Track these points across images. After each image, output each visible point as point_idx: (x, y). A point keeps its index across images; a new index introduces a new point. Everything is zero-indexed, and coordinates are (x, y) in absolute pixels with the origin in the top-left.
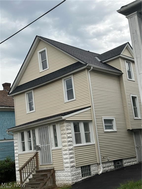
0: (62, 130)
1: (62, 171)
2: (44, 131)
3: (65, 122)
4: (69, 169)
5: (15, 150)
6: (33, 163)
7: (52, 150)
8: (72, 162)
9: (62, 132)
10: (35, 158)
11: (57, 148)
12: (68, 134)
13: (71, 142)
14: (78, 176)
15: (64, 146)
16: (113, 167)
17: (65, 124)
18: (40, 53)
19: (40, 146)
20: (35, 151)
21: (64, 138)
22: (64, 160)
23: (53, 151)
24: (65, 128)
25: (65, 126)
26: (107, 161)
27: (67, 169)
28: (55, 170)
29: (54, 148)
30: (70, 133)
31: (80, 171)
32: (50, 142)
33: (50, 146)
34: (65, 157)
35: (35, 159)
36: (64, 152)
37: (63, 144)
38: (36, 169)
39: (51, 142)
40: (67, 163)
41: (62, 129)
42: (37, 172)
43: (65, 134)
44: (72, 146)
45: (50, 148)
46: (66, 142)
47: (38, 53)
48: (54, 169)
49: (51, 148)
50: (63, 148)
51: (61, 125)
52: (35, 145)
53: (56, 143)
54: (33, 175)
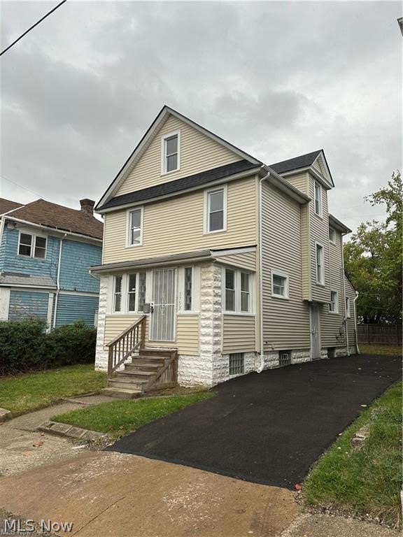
0: (204, 280)
1: (194, 358)
2: (166, 278)
3: (213, 264)
4: (210, 355)
5: (101, 307)
6: (136, 336)
7: (178, 316)
8: (216, 343)
9: (204, 283)
10: (140, 326)
11: (188, 312)
12: (215, 287)
13: (220, 304)
14: (223, 370)
15: (204, 311)
16: (277, 363)
17: (213, 269)
18: (165, 139)
19: (153, 306)
20: (142, 313)
21: (206, 294)
22: (202, 338)
23: (179, 318)
24: (211, 275)
25: (211, 272)
26: (271, 350)
27: (205, 354)
28: (179, 353)
29: (182, 311)
30: (219, 288)
31: (228, 362)
32: (175, 299)
33: (175, 307)
34: (204, 331)
35: (140, 329)
36: (203, 323)
37: (203, 306)
38: (139, 347)
39: (177, 300)
40: (207, 343)
41: (204, 277)
42: (141, 352)
43: (210, 287)
44: (221, 312)
45: (175, 310)
46: (211, 303)
47: (163, 140)
48: (177, 351)
49: (177, 311)
50: (202, 313)
51: (203, 270)
52: (142, 302)
53: (188, 303)
54: (133, 358)
